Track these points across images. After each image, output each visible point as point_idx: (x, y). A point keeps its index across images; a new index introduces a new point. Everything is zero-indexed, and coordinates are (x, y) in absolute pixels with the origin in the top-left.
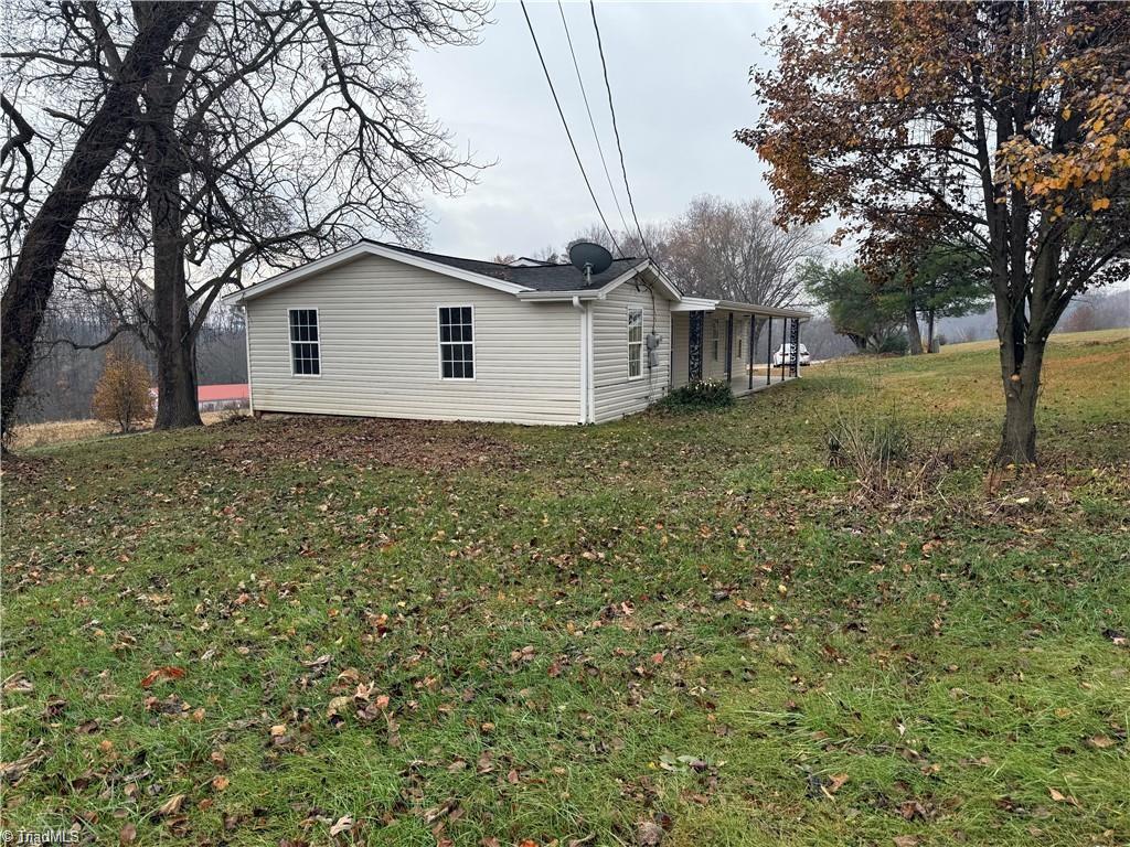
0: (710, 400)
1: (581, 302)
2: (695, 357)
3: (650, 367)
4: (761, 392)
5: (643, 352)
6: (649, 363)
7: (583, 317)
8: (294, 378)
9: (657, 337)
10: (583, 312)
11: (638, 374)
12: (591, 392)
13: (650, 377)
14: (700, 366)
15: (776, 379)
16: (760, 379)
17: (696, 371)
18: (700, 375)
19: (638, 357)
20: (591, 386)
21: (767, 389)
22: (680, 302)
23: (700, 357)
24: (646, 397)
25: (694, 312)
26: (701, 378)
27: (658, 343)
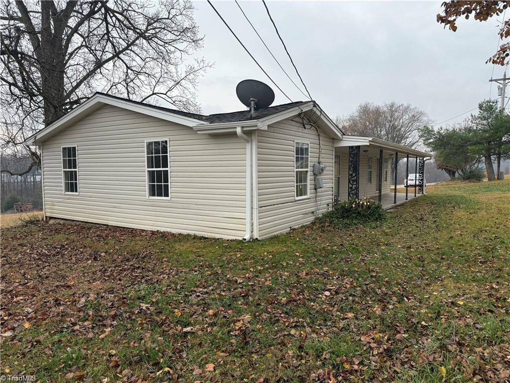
0: (364, 216)
1: (244, 132)
2: (353, 181)
3: (316, 189)
4: (402, 205)
5: (310, 177)
6: (315, 185)
7: (248, 146)
8: (65, 195)
9: (322, 166)
10: (248, 142)
11: (305, 194)
12: (255, 212)
13: (316, 197)
14: (357, 188)
15: (411, 195)
16: (401, 195)
17: (354, 192)
18: (357, 195)
19: (305, 180)
20: (255, 206)
21: (406, 203)
22: (342, 140)
23: (357, 181)
24: (313, 212)
25: (352, 147)
26: (357, 197)
27: (322, 170)
